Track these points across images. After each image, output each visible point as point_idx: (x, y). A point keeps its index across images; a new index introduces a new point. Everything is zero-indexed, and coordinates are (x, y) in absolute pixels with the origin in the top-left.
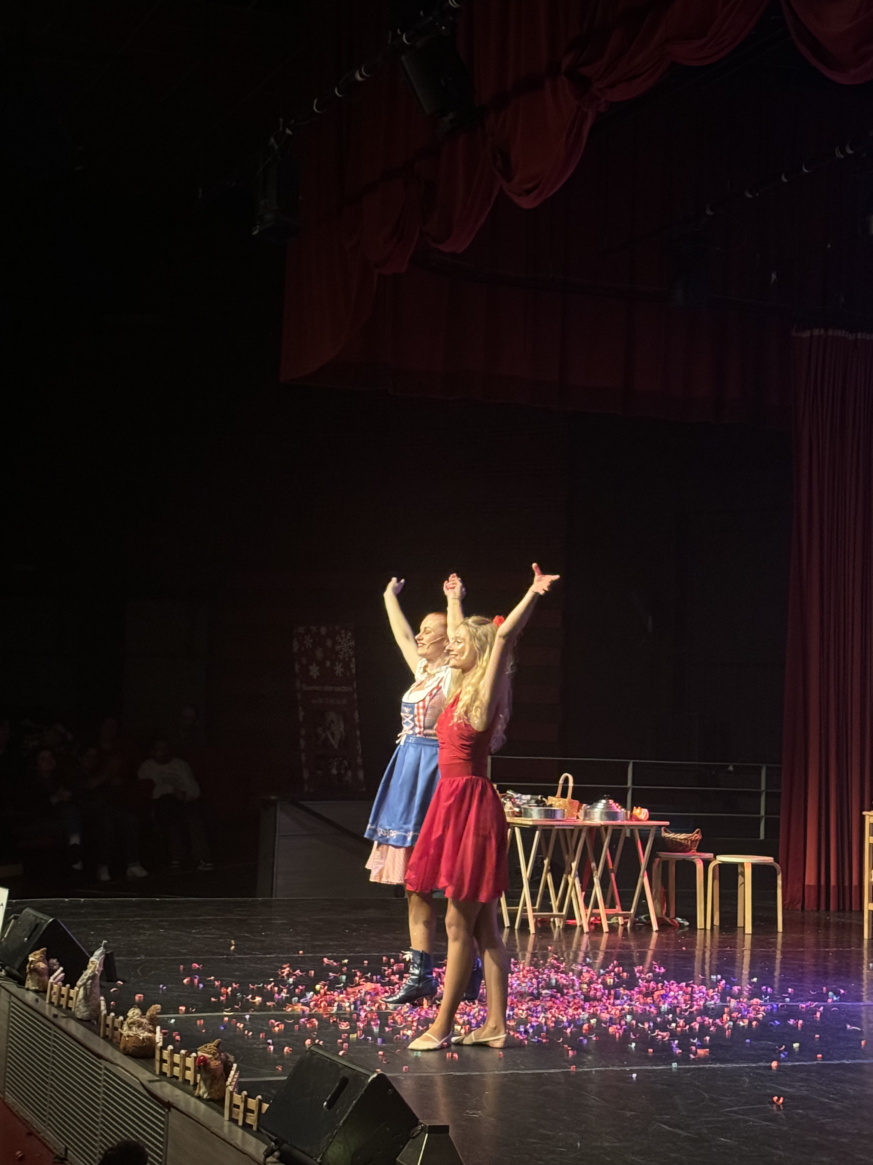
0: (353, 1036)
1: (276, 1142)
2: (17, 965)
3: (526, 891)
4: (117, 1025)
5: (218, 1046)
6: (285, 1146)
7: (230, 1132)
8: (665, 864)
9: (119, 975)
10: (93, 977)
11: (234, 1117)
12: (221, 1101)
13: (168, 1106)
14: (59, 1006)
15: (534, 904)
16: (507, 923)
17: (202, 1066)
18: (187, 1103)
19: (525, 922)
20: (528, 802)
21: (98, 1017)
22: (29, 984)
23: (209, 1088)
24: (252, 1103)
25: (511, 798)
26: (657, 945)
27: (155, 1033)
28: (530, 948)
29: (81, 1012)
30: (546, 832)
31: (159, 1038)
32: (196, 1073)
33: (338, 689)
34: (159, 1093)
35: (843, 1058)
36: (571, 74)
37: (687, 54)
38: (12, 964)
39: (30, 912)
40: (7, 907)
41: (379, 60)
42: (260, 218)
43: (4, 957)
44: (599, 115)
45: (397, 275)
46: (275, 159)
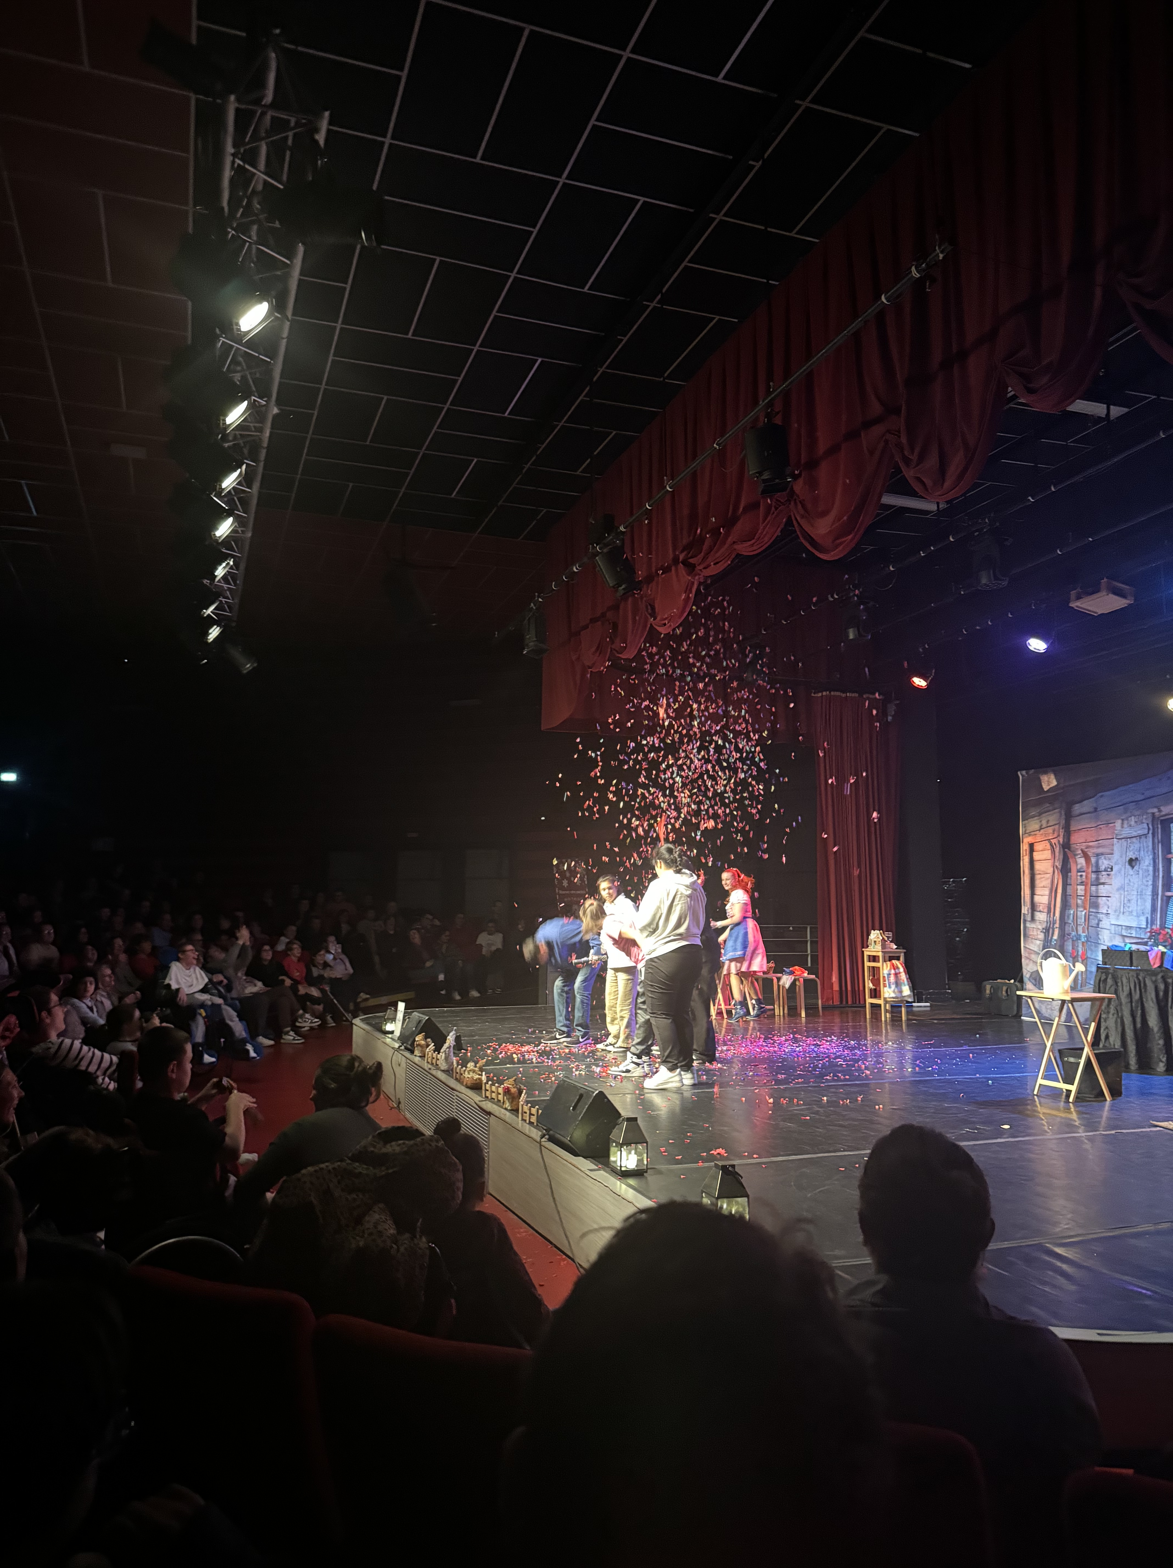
1: (546, 1130)
2: (409, 1043)
4: (462, 1072)
5: (515, 1081)
6: (551, 1132)
7: (522, 1126)
9: (464, 1047)
10: (449, 1047)
11: (524, 1118)
12: (517, 1110)
13: (489, 1113)
14: (432, 1064)
17: (507, 1091)
18: (500, 1112)
21: (452, 1070)
22: (417, 1052)
23: (511, 1103)
24: (534, 1111)
27: (482, 1075)
29: (443, 1065)
31: (484, 1078)
32: (504, 1095)
33: (578, 892)
34: (484, 1107)
36: (685, 563)
37: (746, 549)
38: (407, 1042)
39: (416, 1015)
40: (405, 1013)
41: (585, 560)
42: (527, 645)
43: (403, 1039)
44: (700, 583)
45: (600, 672)
46: (533, 614)
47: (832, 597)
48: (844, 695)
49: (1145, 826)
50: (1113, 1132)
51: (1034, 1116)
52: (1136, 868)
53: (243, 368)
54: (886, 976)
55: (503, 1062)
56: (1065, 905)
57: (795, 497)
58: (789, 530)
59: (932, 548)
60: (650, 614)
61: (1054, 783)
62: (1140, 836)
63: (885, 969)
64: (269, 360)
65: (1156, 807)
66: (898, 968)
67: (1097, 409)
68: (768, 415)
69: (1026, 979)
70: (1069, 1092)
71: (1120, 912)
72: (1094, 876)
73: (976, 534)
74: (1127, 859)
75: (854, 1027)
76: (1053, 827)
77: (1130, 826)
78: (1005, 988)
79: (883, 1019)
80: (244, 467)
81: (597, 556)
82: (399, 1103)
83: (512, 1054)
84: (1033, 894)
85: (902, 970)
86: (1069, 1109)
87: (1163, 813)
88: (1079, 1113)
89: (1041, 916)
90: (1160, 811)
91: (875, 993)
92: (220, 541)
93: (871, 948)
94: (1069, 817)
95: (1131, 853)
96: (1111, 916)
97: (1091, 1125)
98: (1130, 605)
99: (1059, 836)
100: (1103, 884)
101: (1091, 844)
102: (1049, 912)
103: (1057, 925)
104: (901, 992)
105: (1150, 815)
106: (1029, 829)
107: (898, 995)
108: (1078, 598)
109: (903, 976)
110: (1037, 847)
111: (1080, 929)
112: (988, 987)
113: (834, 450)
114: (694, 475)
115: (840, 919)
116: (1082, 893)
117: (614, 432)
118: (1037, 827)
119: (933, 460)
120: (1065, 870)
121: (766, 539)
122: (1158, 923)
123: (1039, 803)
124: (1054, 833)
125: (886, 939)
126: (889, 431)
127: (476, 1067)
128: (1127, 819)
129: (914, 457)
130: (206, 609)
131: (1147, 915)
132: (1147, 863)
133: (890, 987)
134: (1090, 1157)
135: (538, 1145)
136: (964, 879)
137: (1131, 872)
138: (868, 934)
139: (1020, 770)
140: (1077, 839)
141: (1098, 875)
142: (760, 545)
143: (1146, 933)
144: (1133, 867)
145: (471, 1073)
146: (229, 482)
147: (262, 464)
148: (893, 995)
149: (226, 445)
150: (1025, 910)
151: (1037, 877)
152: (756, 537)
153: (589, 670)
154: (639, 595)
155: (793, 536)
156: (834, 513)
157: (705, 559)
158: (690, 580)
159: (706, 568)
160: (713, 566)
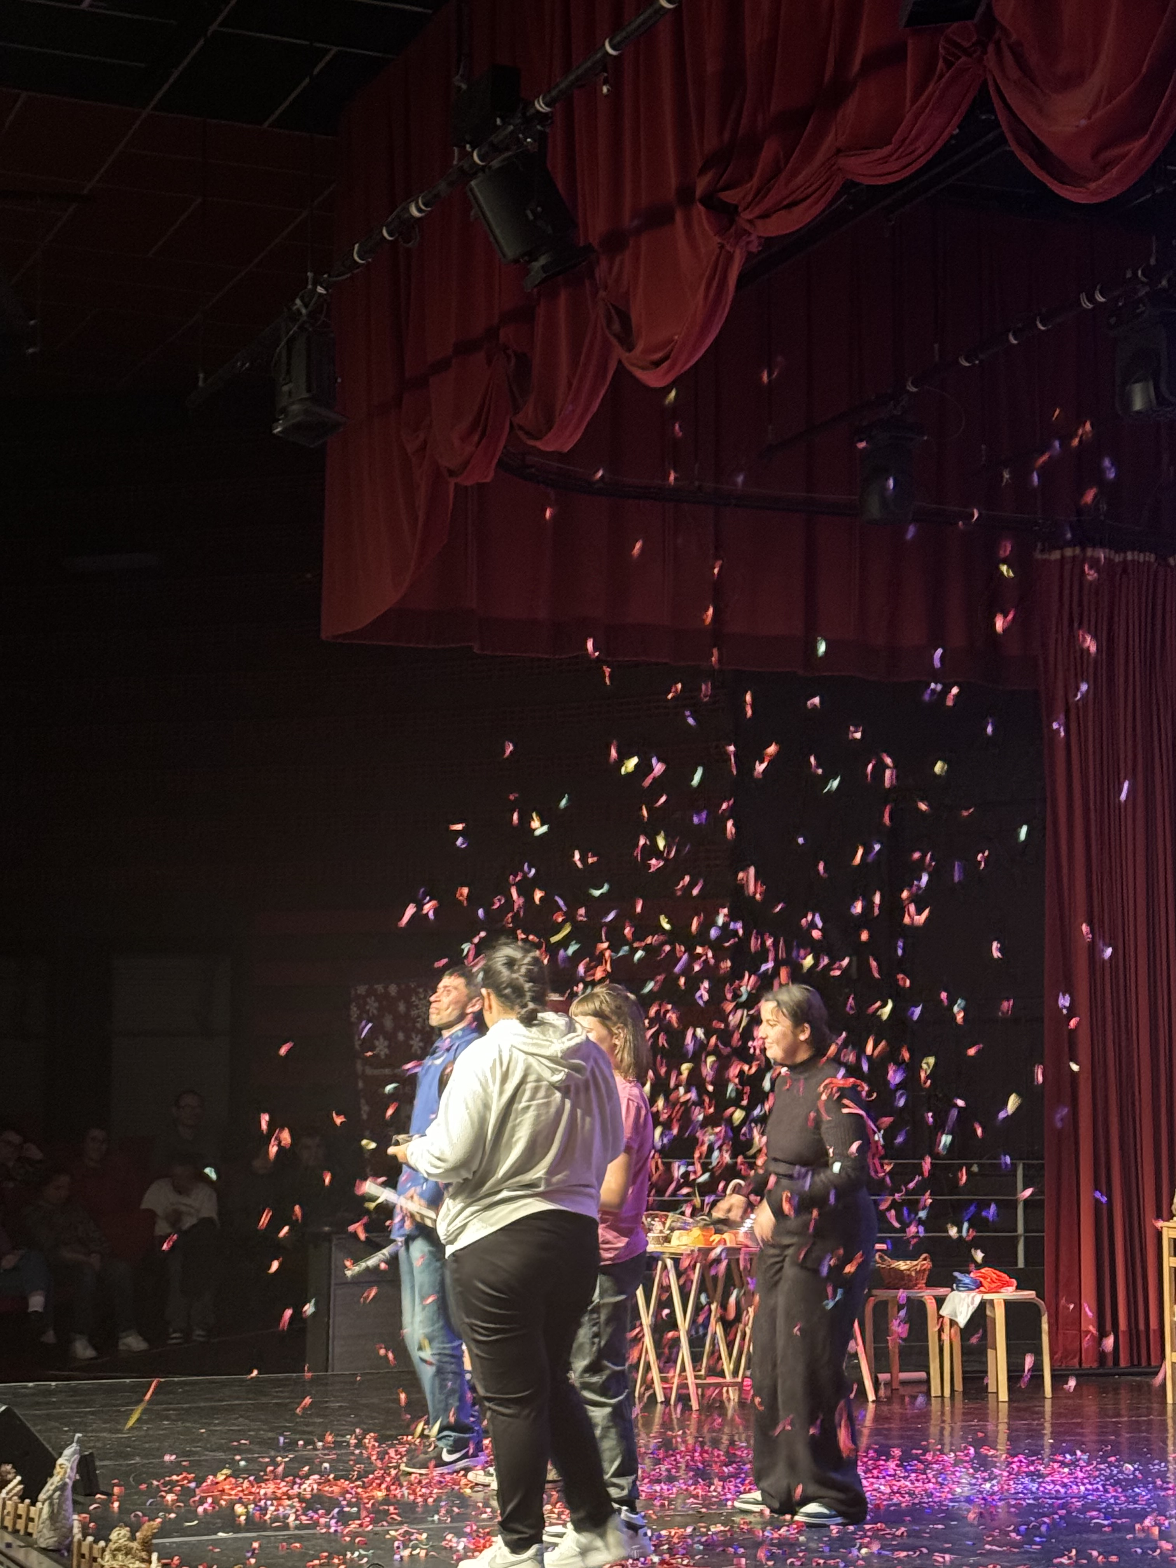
3: (685, 1353)
4: (96, 1554)
9: (102, 1487)
10: (62, 1488)
15: (697, 1368)
16: (660, 1397)
21: (69, 1549)
26: (874, 1421)
27: (150, 1562)
28: (693, 1431)
29: (46, 1537)
36: (709, 200)
42: (284, 411)
44: (750, 256)
45: (481, 486)
46: (301, 328)
47: (1091, 299)
55: (208, 1526)
57: (997, 35)
60: (616, 336)
75: (1135, 1427)
81: (474, 175)
83: (231, 1505)
115: (1102, 1146)
127: (133, 1538)
142: (905, 161)
145: (120, 1557)
152: (896, 138)
153: (453, 481)
154: (587, 283)
155: (990, 136)
156: (1097, 80)
157: (761, 192)
158: (722, 247)
159: (765, 216)
160: (783, 212)
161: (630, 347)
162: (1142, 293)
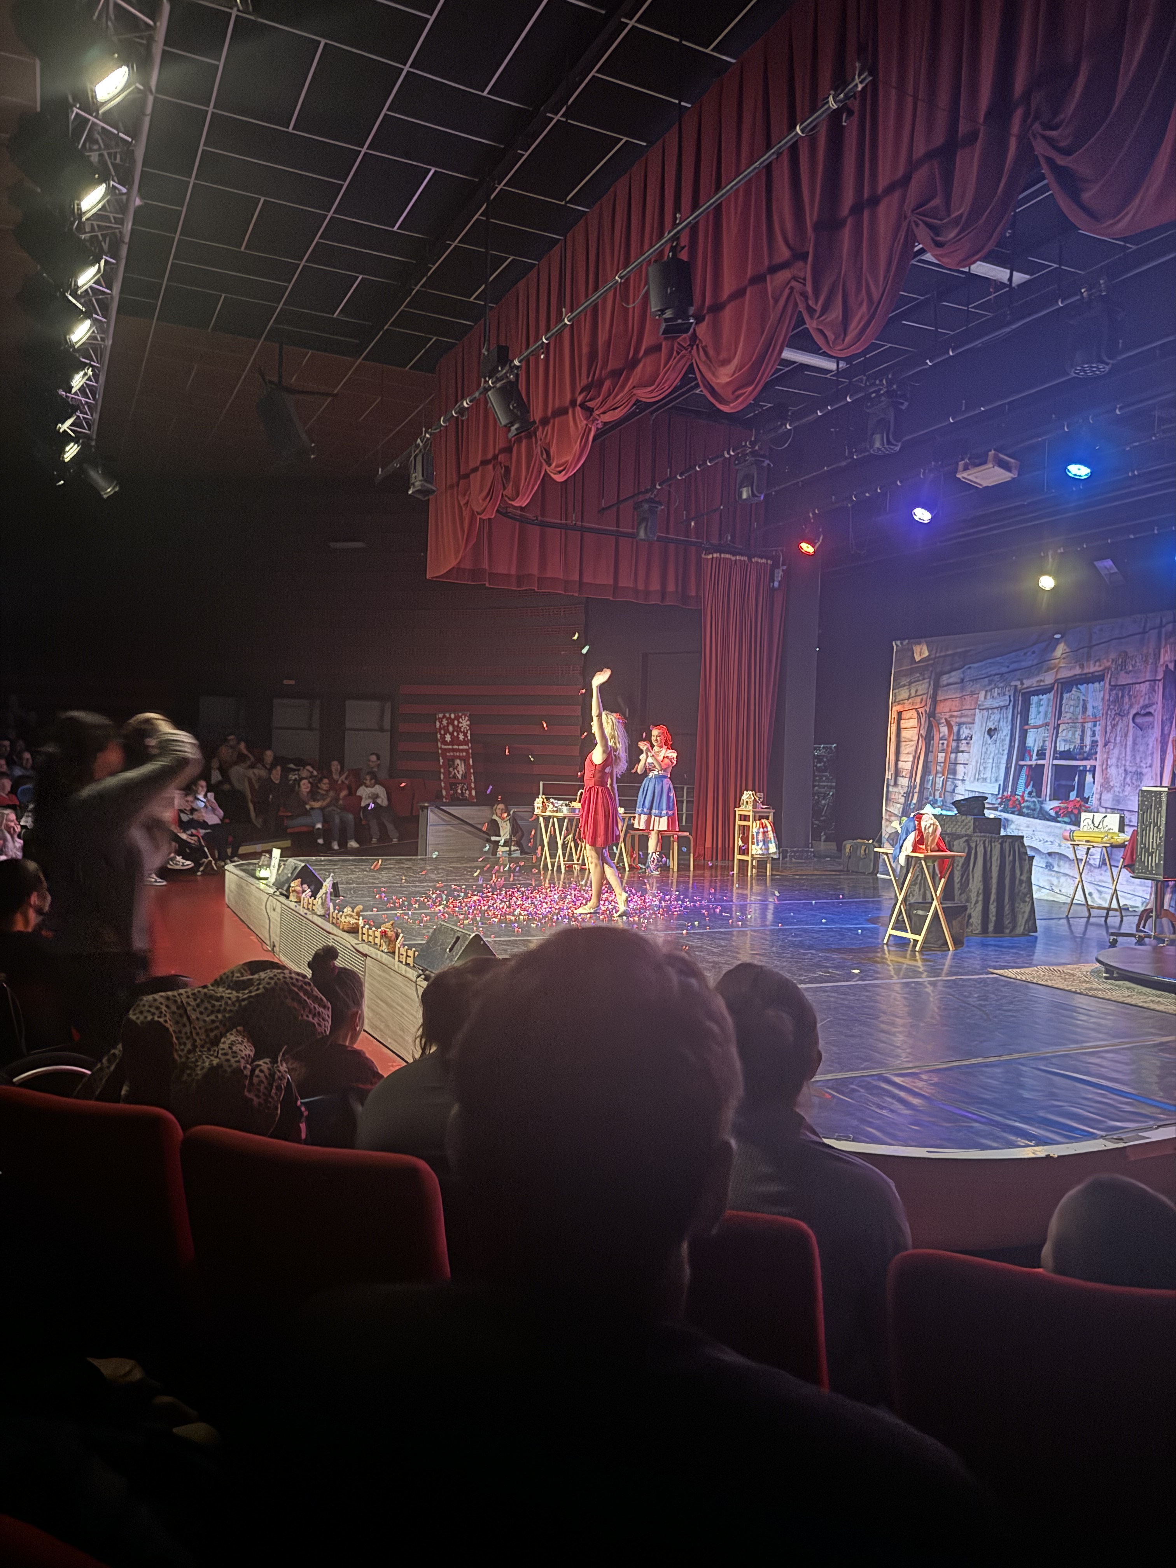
0: (466, 922)
1: (422, 970)
2: (285, 888)
3: (560, 851)
4: (339, 917)
5: (392, 925)
7: (398, 967)
8: (633, 836)
9: (341, 893)
10: (326, 893)
11: (401, 960)
12: (394, 953)
13: (366, 955)
14: (308, 909)
15: (564, 858)
16: (550, 868)
17: (384, 934)
18: (377, 954)
19: (559, 867)
20: (561, 805)
21: (329, 915)
22: (292, 897)
23: (387, 945)
24: (410, 953)
25: (552, 803)
26: (628, 877)
27: (359, 920)
28: (562, 879)
29: (321, 911)
30: (571, 820)
31: (361, 923)
32: (381, 939)
33: (461, 747)
34: (361, 950)
35: (720, 928)
36: (582, 406)
37: (645, 395)
38: (283, 888)
39: (292, 861)
40: (280, 861)
41: (477, 394)
42: (413, 484)
43: (278, 885)
44: (598, 429)
45: (490, 519)
46: (420, 451)
47: (729, 453)
48: (733, 558)
49: (1007, 698)
50: (954, 978)
51: (884, 963)
52: (994, 737)
53: (100, 147)
54: (755, 834)
56: (926, 771)
57: (698, 342)
58: (689, 378)
59: (829, 408)
60: (544, 460)
61: (926, 654)
62: (1001, 708)
63: (754, 828)
64: (130, 139)
65: (1019, 680)
66: (766, 826)
67: (1001, 274)
68: (673, 249)
69: (884, 840)
70: (916, 941)
71: (975, 778)
72: (954, 744)
73: (874, 395)
74: (987, 729)
75: (722, 881)
76: (921, 697)
77: (993, 697)
78: (863, 848)
79: (749, 874)
80: (103, 262)
81: (490, 390)
82: (274, 946)
84: (897, 760)
85: (770, 828)
86: (915, 956)
87: (1025, 686)
88: (924, 960)
89: (904, 782)
90: (1022, 684)
91: (744, 851)
92: (76, 347)
93: (742, 807)
94: (937, 687)
95: (992, 723)
96: (966, 782)
97: (934, 971)
98: (1014, 479)
99: (926, 705)
100: (962, 752)
101: (954, 714)
102: (911, 778)
103: (917, 790)
104: (768, 849)
105: (1012, 688)
106: (899, 698)
107: (765, 852)
108: (966, 468)
109: (771, 834)
110: (905, 715)
111: (937, 793)
112: (848, 846)
113: (739, 294)
114: (595, 308)
116: (943, 760)
117: (512, 258)
118: (906, 696)
119: (836, 313)
120: (928, 738)
121: (666, 386)
122: (1010, 790)
123: (911, 672)
124: (921, 703)
125: (757, 799)
126: (794, 278)
127: (353, 911)
128: (991, 690)
129: (818, 308)
130: (63, 423)
131: (999, 783)
132: (1005, 733)
133: (758, 845)
134: (931, 999)
135: (414, 984)
136: (834, 745)
137: (989, 741)
138: (741, 795)
139: (896, 640)
140: (944, 709)
141: (958, 743)
142: (659, 393)
143: (997, 799)
144: (991, 737)
145: (348, 918)
146: (87, 278)
147: (123, 262)
148: (760, 852)
149: (83, 236)
150: (888, 775)
151: (903, 744)
152: (656, 383)
153: (478, 517)
154: (534, 438)
155: (693, 384)
156: (735, 362)
157: (603, 402)
158: (587, 425)
159: (604, 413)
160: (612, 412)
161: (550, 465)
162: (748, 451)
